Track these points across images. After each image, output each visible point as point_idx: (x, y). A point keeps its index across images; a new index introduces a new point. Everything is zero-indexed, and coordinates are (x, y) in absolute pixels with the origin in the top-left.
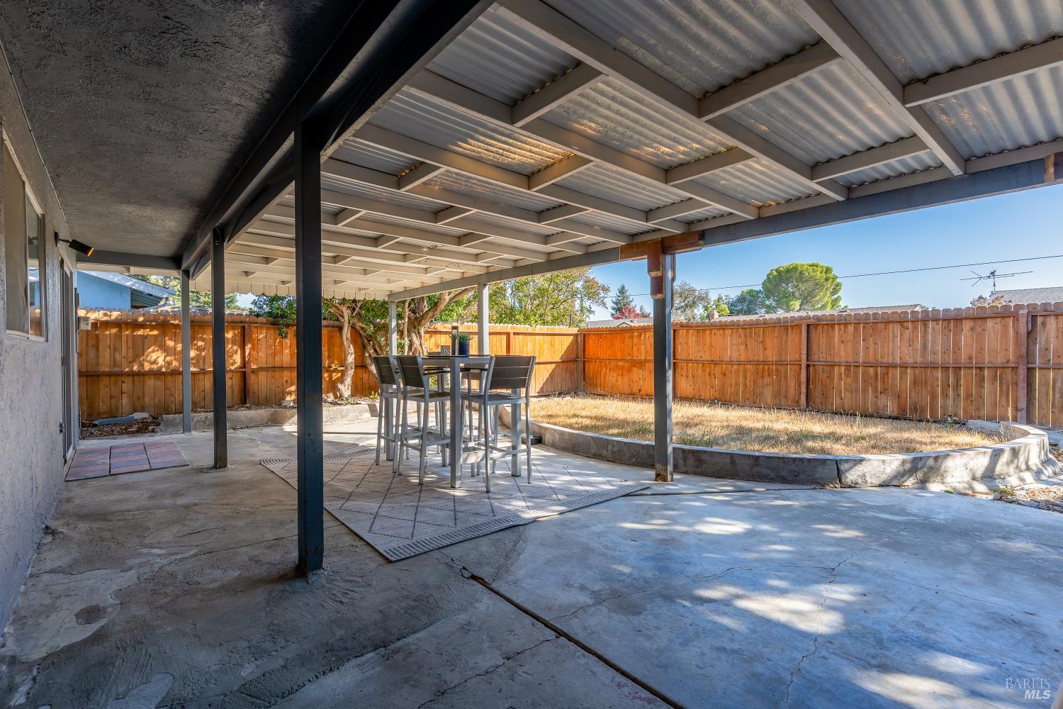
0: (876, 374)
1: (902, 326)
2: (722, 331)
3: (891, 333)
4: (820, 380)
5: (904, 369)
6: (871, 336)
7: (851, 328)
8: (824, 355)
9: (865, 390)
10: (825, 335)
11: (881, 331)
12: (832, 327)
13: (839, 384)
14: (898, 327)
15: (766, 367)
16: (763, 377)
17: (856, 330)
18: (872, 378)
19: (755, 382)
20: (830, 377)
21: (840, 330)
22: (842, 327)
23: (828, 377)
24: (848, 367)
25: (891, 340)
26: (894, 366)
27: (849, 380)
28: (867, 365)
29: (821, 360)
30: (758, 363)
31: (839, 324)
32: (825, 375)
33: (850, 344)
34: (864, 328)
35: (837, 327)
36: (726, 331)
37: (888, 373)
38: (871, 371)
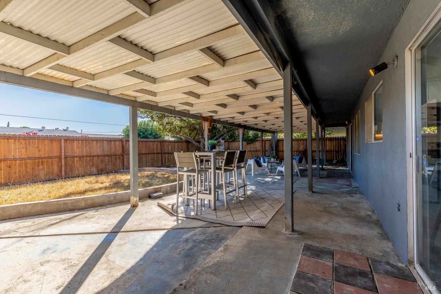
0: (90, 160)
1: (97, 142)
2: (6, 140)
3: (94, 145)
4: (69, 164)
5: (98, 157)
6: (88, 145)
7: (80, 142)
8: (70, 153)
9: (87, 166)
10: (70, 144)
11: (91, 144)
12: (73, 141)
13: (77, 165)
14: (95, 142)
15: (40, 160)
16: (38, 166)
17: (82, 143)
18: (88, 161)
19: (33, 169)
20: (73, 162)
21: (76, 143)
22: (77, 141)
23: (72, 162)
24: (80, 157)
25: (94, 147)
26: (95, 156)
27: (81, 162)
28: (87, 156)
29: (69, 155)
30: (35, 158)
31: (76, 140)
32: (71, 161)
33: (81, 148)
34: (85, 142)
35: (75, 141)
36: (9, 141)
37: (93, 159)
38: (88, 158)
